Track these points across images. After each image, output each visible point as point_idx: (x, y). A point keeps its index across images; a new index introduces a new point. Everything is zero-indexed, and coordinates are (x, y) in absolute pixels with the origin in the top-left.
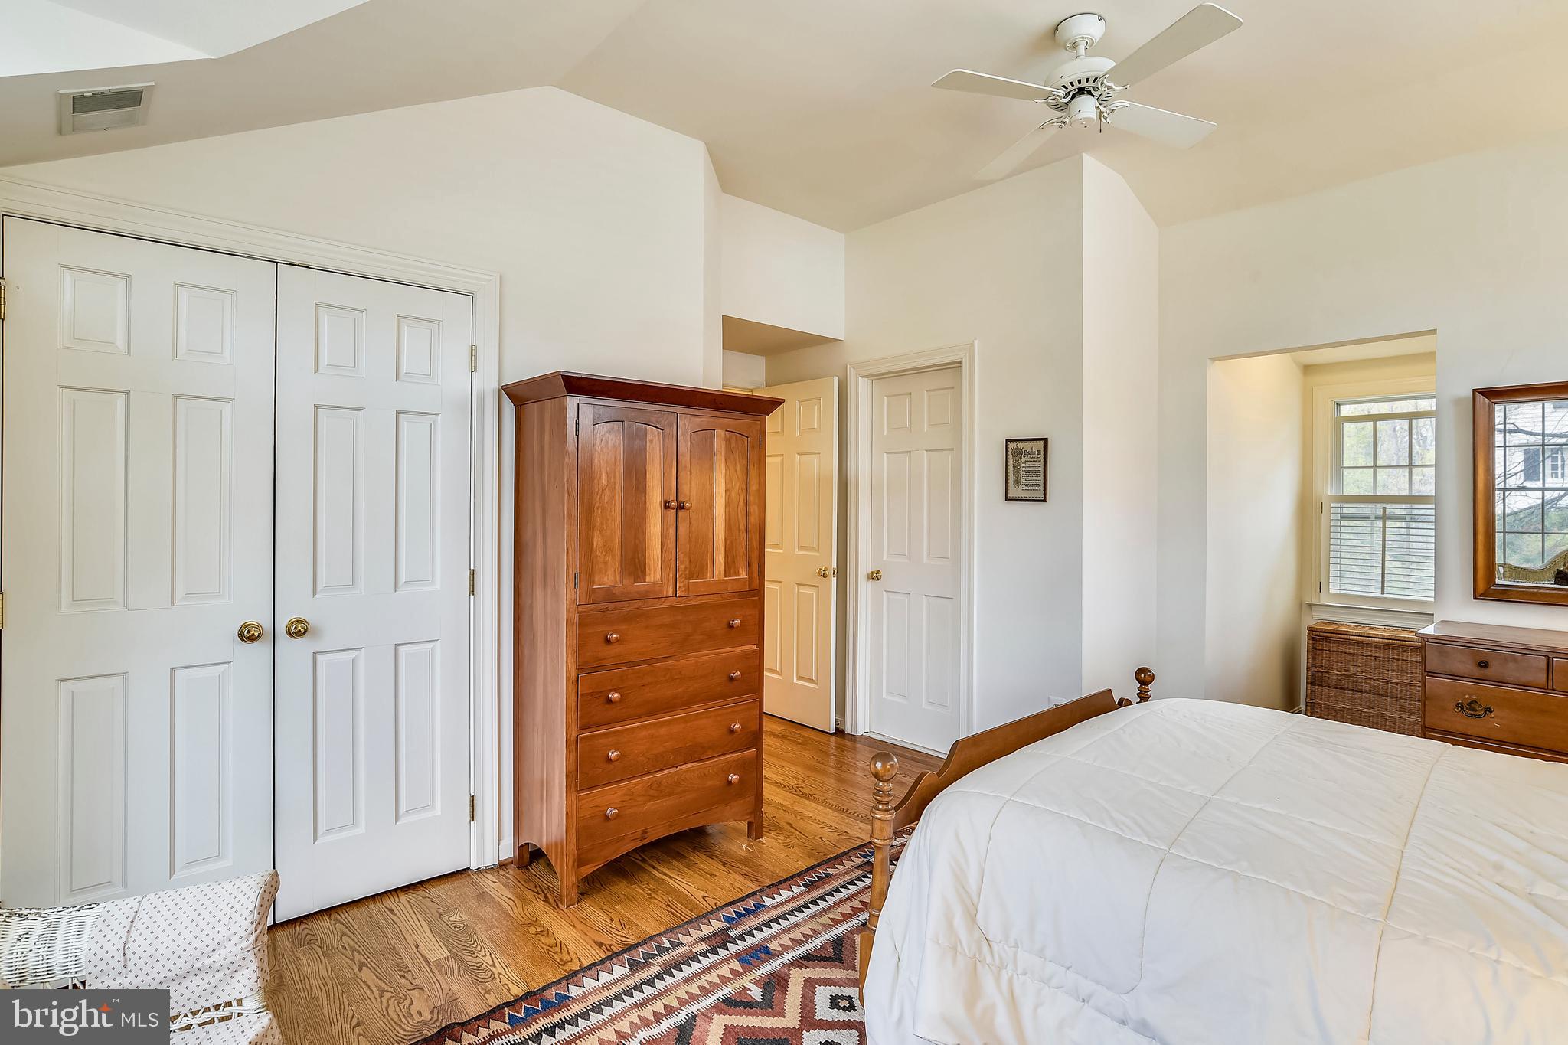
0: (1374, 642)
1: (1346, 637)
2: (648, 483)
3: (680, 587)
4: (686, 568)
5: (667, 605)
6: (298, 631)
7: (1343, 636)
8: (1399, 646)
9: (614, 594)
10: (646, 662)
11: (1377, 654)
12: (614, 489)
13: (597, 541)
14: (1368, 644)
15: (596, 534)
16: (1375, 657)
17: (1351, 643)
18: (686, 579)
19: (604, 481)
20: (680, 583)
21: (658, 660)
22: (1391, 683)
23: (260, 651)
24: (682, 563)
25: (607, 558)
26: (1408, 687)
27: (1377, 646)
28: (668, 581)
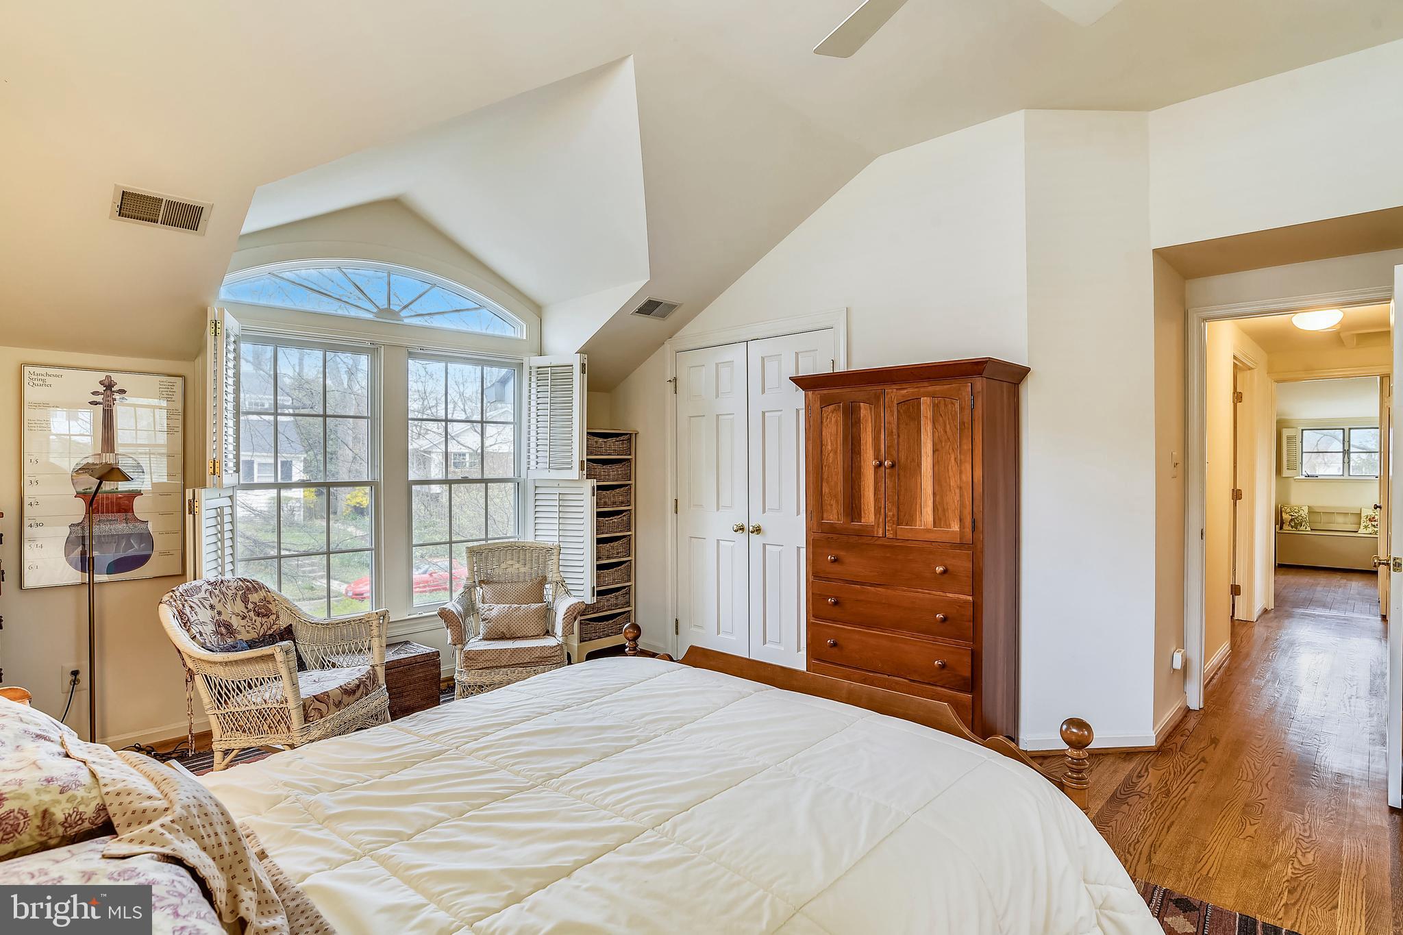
2: (862, 447)
3: (888, 530)
4: (893, 515)
5: (879, 542)
6: (758, 530)
9: (835, 528)
10: (862, 584)
12: (836, 452)
13: (826, 489)
15: (824, 484)
18: (893, 524)
19: (829, 448)
20: (888, 526)
21: (872, 585)
23: (742, 537)
24: (890, 510)
25: (832, 502)
28: (878, 525)
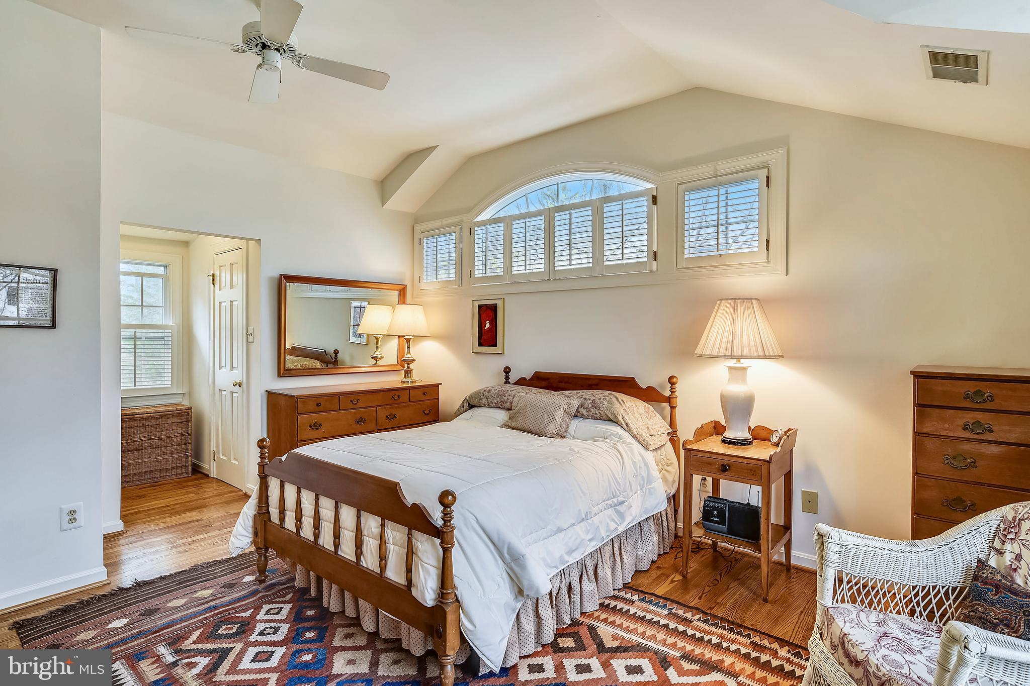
0: (151, 416)
1: (132, 416)
7: (130, 416)
8: (165, 415)
11: (152, 423)
14: (147, 418)
16: (151, 426)
17: (135, 420)
22: (161, 439)
26: (171, 439)
27: (153, 418)
